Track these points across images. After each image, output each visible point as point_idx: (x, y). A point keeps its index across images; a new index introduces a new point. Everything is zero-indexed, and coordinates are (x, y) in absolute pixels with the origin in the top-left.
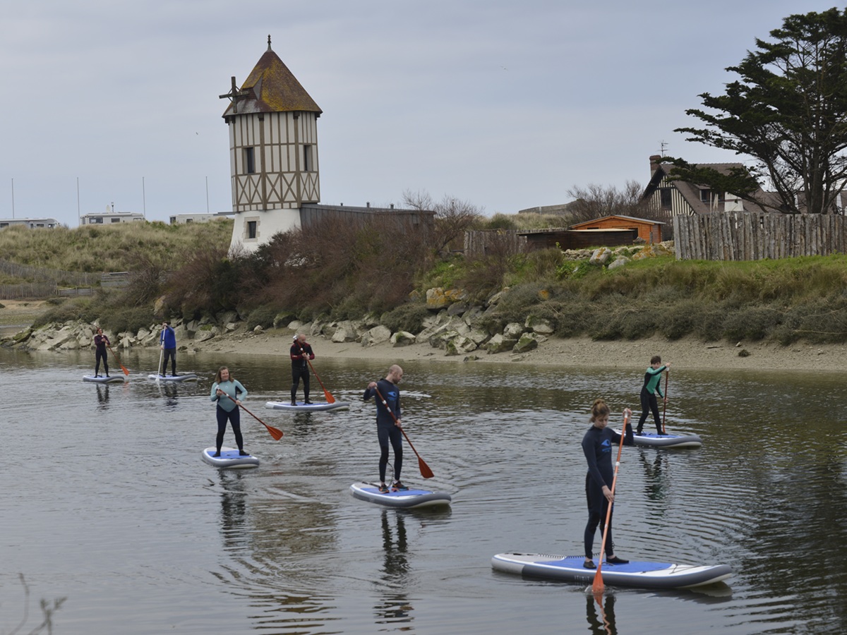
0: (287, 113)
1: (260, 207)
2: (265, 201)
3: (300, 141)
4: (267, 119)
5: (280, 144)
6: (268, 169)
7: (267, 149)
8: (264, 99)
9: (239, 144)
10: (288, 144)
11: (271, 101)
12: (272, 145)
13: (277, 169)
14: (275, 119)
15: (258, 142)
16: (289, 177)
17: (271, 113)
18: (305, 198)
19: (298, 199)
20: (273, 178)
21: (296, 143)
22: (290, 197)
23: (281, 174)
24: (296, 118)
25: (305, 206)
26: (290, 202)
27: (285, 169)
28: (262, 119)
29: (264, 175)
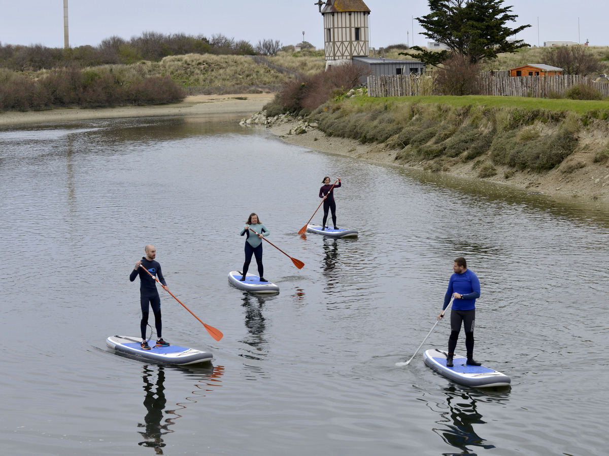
0: (345, 12)
1: (333, 58)
2: (335, 55)
3: (353, 25)
4: (336, 15)
5: (342, 28)
6: (336, 40)
7: (336, 30)
8: (335, 5)
9: (326, 27)
10: (346, 27)
11: (338, 7)
12: (338, 28)
13: (340, 40)
14: (340, 15)
15: (332, 27)
16: (346, 44)
17: (338, 13)
18: (355, 54)
19: (351, 54)
20: (338, 44)
21: (350, 27)
22: (347, 54)
23: (342, 42)
24: (350, 15)
25: (354, 58)
26: (347, 56)
27: (344, 40)
28: (333, 15)
29: (334, 43)
